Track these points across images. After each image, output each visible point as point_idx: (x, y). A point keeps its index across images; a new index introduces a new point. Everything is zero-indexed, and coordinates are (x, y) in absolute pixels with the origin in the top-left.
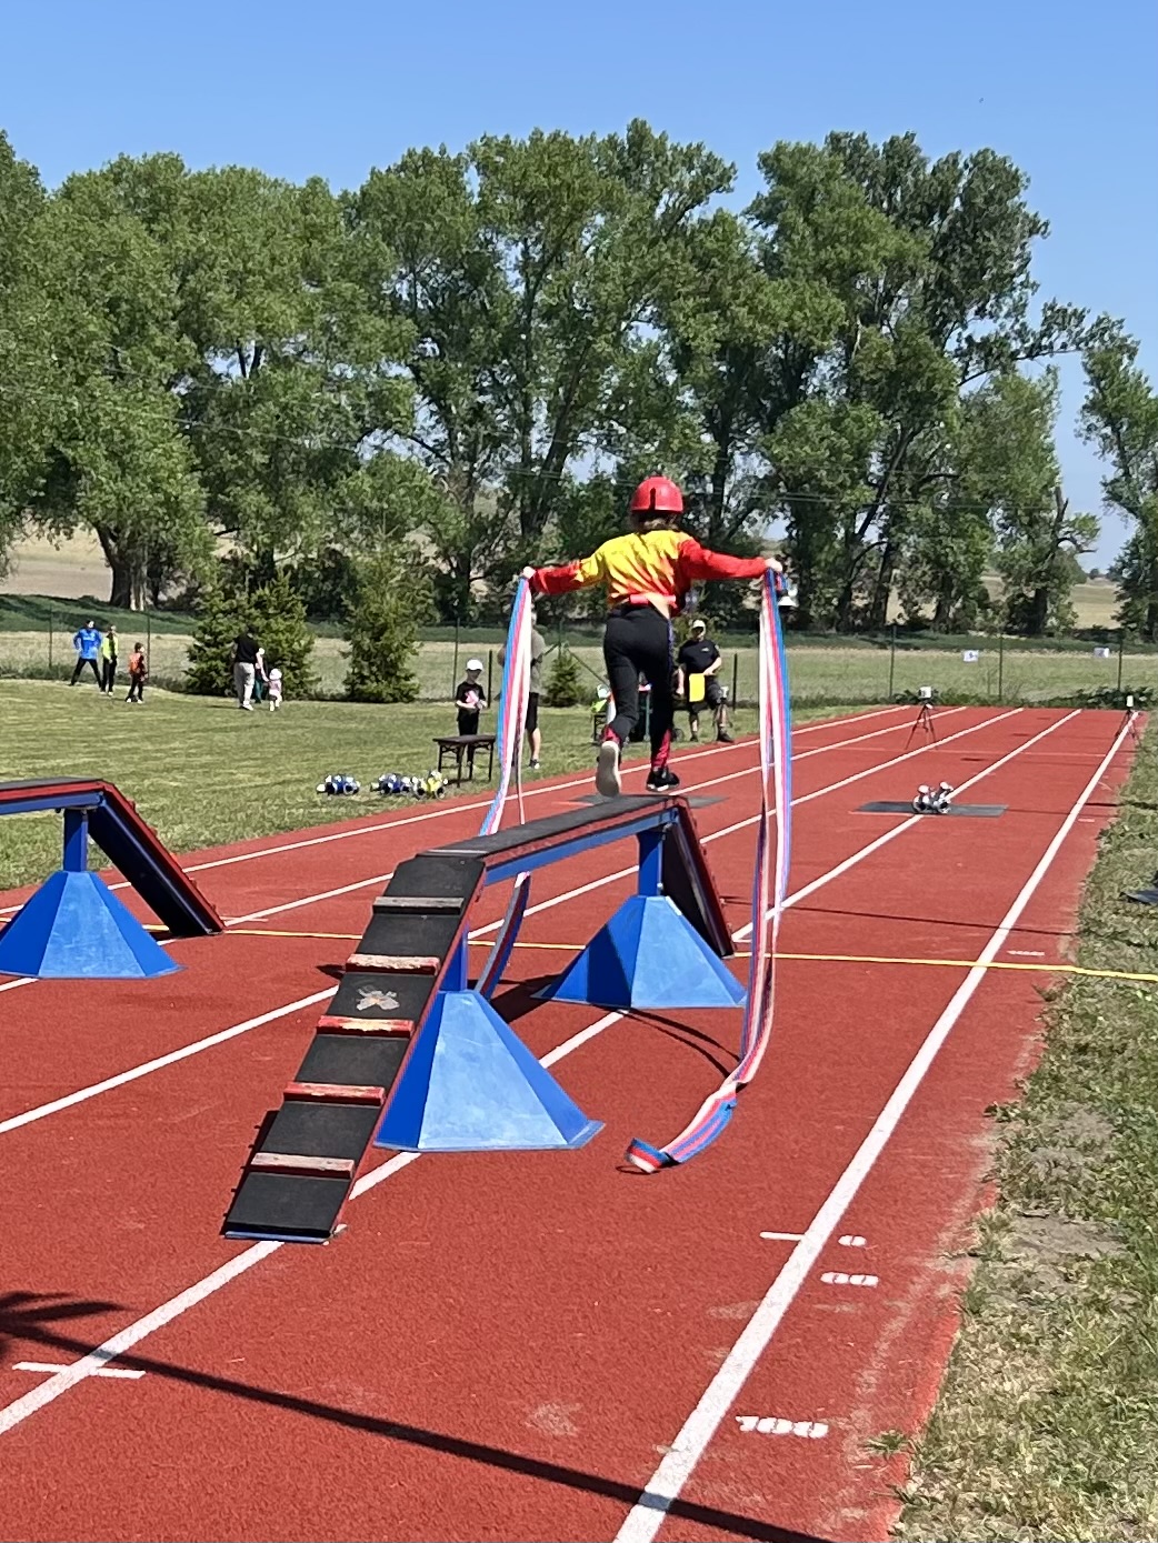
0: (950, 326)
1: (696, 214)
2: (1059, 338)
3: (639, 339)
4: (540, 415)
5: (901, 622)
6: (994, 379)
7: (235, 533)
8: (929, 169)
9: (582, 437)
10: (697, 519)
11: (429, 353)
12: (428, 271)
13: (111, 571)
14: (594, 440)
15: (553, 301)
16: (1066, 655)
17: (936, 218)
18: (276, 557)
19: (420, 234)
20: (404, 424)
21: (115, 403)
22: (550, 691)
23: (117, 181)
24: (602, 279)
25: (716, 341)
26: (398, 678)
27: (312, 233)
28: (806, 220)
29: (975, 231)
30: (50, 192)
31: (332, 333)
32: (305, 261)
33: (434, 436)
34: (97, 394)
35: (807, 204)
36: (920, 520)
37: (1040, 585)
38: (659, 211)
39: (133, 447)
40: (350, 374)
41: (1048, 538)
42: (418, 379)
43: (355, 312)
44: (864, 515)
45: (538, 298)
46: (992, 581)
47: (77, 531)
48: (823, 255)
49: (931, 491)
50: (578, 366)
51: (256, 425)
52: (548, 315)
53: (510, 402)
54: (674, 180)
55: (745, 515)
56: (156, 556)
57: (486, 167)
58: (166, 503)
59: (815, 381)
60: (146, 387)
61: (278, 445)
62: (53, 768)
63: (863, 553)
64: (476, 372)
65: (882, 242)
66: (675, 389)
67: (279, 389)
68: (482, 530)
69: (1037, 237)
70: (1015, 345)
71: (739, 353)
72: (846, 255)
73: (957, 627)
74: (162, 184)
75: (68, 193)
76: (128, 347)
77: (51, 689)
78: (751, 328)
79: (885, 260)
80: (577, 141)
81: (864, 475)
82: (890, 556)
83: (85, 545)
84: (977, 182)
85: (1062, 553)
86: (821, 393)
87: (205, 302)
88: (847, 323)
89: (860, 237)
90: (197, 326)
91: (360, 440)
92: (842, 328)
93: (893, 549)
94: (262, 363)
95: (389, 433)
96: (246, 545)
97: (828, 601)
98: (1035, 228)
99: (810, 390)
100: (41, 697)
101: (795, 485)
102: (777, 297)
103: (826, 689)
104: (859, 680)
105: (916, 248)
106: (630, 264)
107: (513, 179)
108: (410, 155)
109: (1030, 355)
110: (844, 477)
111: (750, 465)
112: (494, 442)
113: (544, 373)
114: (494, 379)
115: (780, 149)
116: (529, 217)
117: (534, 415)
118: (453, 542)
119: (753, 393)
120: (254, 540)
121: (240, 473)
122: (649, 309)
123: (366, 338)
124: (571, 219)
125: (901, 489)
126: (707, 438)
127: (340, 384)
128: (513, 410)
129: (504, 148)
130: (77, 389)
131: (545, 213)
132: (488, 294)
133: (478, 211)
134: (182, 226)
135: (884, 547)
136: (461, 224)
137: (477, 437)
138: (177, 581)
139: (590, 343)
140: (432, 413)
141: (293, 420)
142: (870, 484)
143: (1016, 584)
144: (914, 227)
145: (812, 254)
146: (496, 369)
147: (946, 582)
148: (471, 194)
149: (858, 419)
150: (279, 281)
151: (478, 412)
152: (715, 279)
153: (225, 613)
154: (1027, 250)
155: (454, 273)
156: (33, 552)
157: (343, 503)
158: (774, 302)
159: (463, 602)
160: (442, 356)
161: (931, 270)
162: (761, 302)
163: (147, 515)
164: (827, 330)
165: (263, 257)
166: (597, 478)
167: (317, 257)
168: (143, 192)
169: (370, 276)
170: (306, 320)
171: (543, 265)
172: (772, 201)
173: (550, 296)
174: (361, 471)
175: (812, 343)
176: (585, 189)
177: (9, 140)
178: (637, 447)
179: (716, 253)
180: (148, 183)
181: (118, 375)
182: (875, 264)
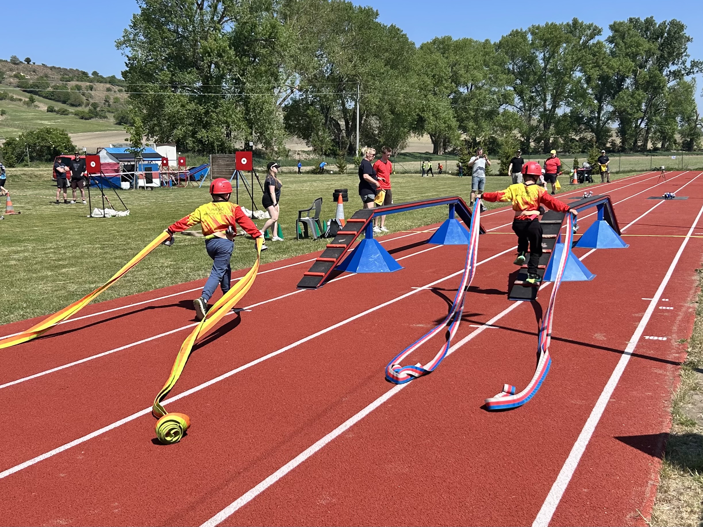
0: (664, 68)
1: (591, 42)
2: (696, 69)
3: (576, 76)
4: (549, 98)
5: (651, 149)
6: (677, 82)
7: (466, 133)
8: (657, 26)
9: (561, 103)
10: (593, 123)
11: (518, 83)
12: (517, 62)
13: (433, 145)
14: (564, 104)
15: (552, 67)
16: (699, 156)
17: (660, 39)
18: (477, 139)
19: (515, 52)
20: (511, 102)
21: (434, 101)
23: (435, 44)
24: (566, 61)
25: (598, 75)
27: (486, 54)
28: (623, 41)
29: (671, 42)
30: (417, 48)
31: (492, 80)
32: (485, 61)
33: (520, 105)
34: (430, 99)
35: (623, 37)
36: (657, 121)
37: (692, 137)
38: (581, 42)
39: (439, 113)
40: (497, 90)
41: (693, 125)
42: (515, 90)
43: (498, 74)
44: (641, 120)
45: (548, 67)
46: (677, 137)
47: (424, 135)
48: (628, 51)
49: (659, 113)
50: (559, 84)
51: (472, 105)
52: (551, 71)
53: (540, 95)
54: (585, 33)
55: (606, 121)
56: (444, 141)
57: (533, 33)
58: (448, 127)
59: (626, 85)
60: (442, 97)
61: (477, 109)
63: (640, 131)
64: (531, 87)
65: (644, 46)
66: (586, 89)
67: (478, 95)
68: (533, 129)
69: (689, 42)
70: (683, 72)
71: (604, 78)
72: (634, 50)
73: (668, 150)
74: (446, 43)
75: (422, 48)
76: (438, 87)
78: (608, 72)
79: (645, 51)
80: (558, 24)
81: (640, 110)
82: (648, 131)
83: (426, 138)
84: (672, 28)
85: (698, 128)
86: (627, 88)
87: (458, 74)
88: (635, 69)
89: (638, 45)
90: (456, 80)
91: (499, 107)
92: (633, 70)
93: (649, 129)
94: (473, 88)
95: (507, 105)
96: (469, 137)
97: (631, 144)
98: (688, 40)
99: (625, 87)
100: (418, 178)
101: (620, 113)
102: (615, 63)
104: (642, 165)
105: (654, 47)
106: (574, 56)
107: (541, 36)
108: (513, 31)
109: (688, 75)
110: (634, 110)
111: (608, 108)
112: (536, 105)
113: (550, 87)
114: (536, 89)
115: (615, 23)
116: (545, 45)
117: (547, 98)
118: (525, 133)
119: (608, 89)
120: (470, 134)
121: (467, 118)
122: (579, 68)
123: (501, 80)
124: (557, 45)
125: (651, 113)
126: (596, 102)
127: (494, 93)
128: (541, 97)
129: (538, 28)
130: (425, 99)
131: (550, 44)
132: (534, 67)
133: (531, 45)
134: (452, 54)
135: (646, 129)
136: (527, 48)
137: (531, 104)
138: (450, 147)
139: (562, 78)
140: (519, 99)
141: (482, 103)
142: (642, 112)
143: (684, 137)
144: (653, 42)
145: (625, 50)
146: (536, 86)
147: (665, 137)
148: (529, 41)
149: (639, 95)
150: (478, 67)
151: (532, 98)
152: (597, 59)
154: (686, 46)
155: (525, 62)
156: (412, 141)
157: (495, 124)
158: (614, 64)
159: (528, 148)
160: (521, 84)
161: (659, 52)
162: (610, 64)
163: (443, 130)
164: (629, 71)
165: (473, 61)
166: (565, 113)
167: (488, 60)
168: (441, 46)
169: (502, 64)
170: (485, 77)
171: (549, 58)
172: (613, 37)
173: (551, 66)
174: (500, 115)
175: (625, 74)
176: (561, 37)
177: (407, 36)
178: (576, 105)
179: (597, 52)
180: (443, 44)
181: (435, 94)
182: (642, 52)
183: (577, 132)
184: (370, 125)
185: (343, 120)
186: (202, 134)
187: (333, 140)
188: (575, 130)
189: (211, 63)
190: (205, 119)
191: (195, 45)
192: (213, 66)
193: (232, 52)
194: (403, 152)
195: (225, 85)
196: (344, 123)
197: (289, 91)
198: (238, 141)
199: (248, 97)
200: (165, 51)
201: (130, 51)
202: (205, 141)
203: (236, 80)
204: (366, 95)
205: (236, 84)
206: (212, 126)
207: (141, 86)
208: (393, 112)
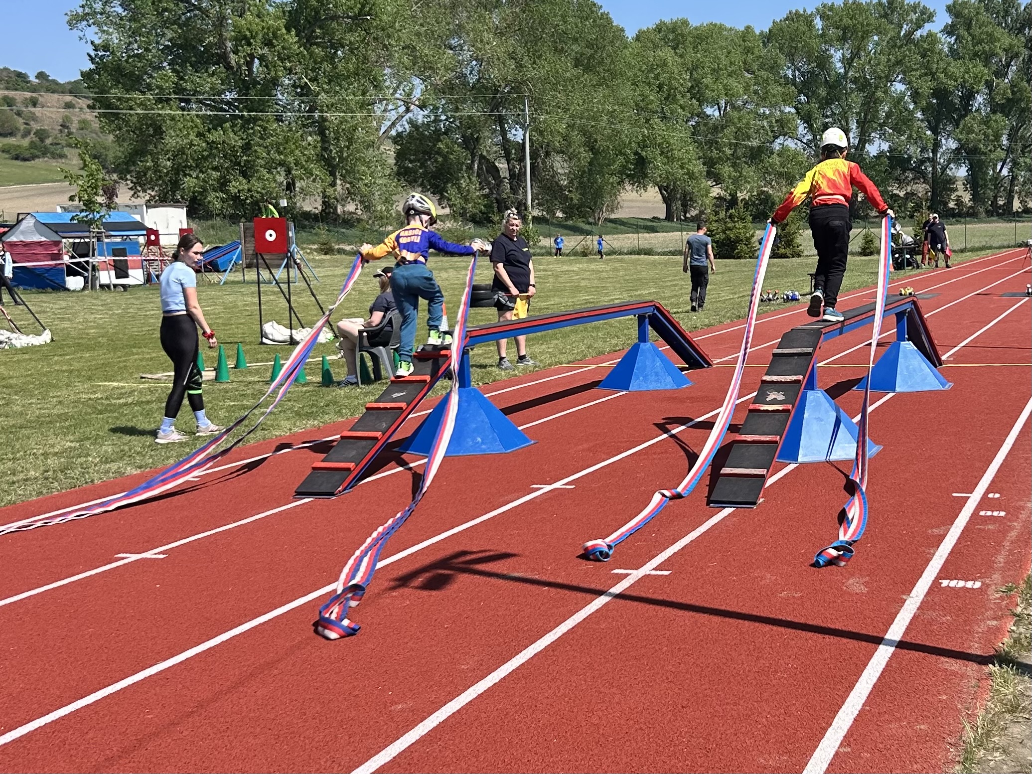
1: (918, 34)
3: (896, 90)
4: (854, 125)
5: (1020, 210)
7: (720, 186)
8: (1023, 8)
9: (873, 135)
10: (926, 169)
11: (803, 101)
12: (800, 64)
13: (665, 205)
14: (878, 136)
15: (857, 75)
17: (1027, 29)
18: (739, 194)
19: (796, 49)
20: (792, 133)
21: (663, 130)
22: (862, 249)
23: (660, 32)
24: (879, 64)
25: (931, 89)
26: (794, 247)
28: (969, 33)
30: (630, 38)
31: (759, 94)
32: (745, 63)
33: (807, 138)
34: (655, 127)
35: (969, 27)
36: (1026, 164)
38: (902, 34)
39: (672, 150)
40: (767, 112)
42: (798, 113)
43: (769, 85)
44: (1001, 163)
45: (850, 74)
47: (649, 188)
48: (977, 48)
49: (1030, 151)
50: (869, 103)
51: (727, 136)
52: (855, 81)
53: (840, 121)
54: (908, 18)
55: (947, 166)
56: (684, 198)
57: (824, 17)
58: (688, 174)
59: (976, 105)
60: (677, 123)
61: (736, 145)
62: (639, 295)
63: (1001, 181)
64: (824, 109)
65: (1003, 41)
66: (913, 112)
67: (736, 120)
71: (941, 93)
72: (987, 48)
74: (680, 31)
75: (638, 39)
76: (668, 105)
77: (639, 259)
78: (946, 83)
79: (1004, 50)
80: (864, 3)
81: (1000, 146)
82: (1013, 181)
83: (653, 194)
87: (701, 83)
88: (989, 78)
89: (992, 39)
90: (698, 93)
91: (774, 141)
92: (987, 81)
93: (1014, 178)
94: (728, 109)
95: (786, 137)
96: (725, 191)
97: (987, 203)
99: (974, 109)
100: (634, 262)
101: (969, 152)
102: (956, 68)
103: (986, 242)
104: (1002, 237)
105: (1018, 43)
106: (891, 57)
107: (836, 21)
108: (790, 13)
110: (991, 147)
111: (949, 144)
113: (855, 108)
114: (832, 112)
116: (843, 39)
117: (851, 126)
119: (948, 111)
120: (727, 187)
121: (721, 159)
122: (900, 77)
123: (774, 96)
124: (863, 38)
125: (1017, 151)
126: (929, 133)
127: (764, 116)
129: (831, 8)
130: (647, 125)
131: (852, 36)
132: (828, 73)
133: (821, 37)
134: (690, 50)
135: (1010, 177)
136: (814, 43)
138: (694, 208)
139: (874, 93)
140: (805, 127)
141: (743, 134)
142: (1003, 149)
144: (1017, 35)
145: (972, 48)
146: (833, 106)
148: (818, 29)
149: (996, 121)
150: (734, 72)
152: (929, 61)
153: (716, 221)
155: (813, 65)
156: (629, 199)
157: (767, 170)
158: (956, 71)
160: (808, 102)
161: (1025, 53)
162: (950, 71)
163: (680, 179)
164: (980, 82)
165: (727, 62)
166: (880, 153)
167: (750, 61)
168: (671, 37)
169: (774, 68)
170: (746, 89)
171: (852, 59)
172: (953, 26)
173: (856, 72)
174: (775, 156)
175: (974, 88)
176: (868, 25)
177: (610, 16)
178: (897, 138)
179: (929, 50)
180: (673, 32)
181: (664, 118)
182: (1000, 51)
183: (901, 183)
184: (553, 170)
185: (503, 160)
186: (238, 185)
187: (485, 196)
188: (897, 180)
189: (252, 57)
190: (245, 158)
191: (221, 25)
192: (256, 61)
193: (292, 38)
194: (613, 216)
195: (280, 97)
196: (506, 166)
197: (403, 109)
198: (308, 197)
199: (324, 120)
200: (163, 35)
201: (96, 33)
202: (246, 199)
203: (302, 88)
204: (542, 118)
205: (301, 95)
206: (257, 171)
207: (119, 99)
208: (592, 149)
